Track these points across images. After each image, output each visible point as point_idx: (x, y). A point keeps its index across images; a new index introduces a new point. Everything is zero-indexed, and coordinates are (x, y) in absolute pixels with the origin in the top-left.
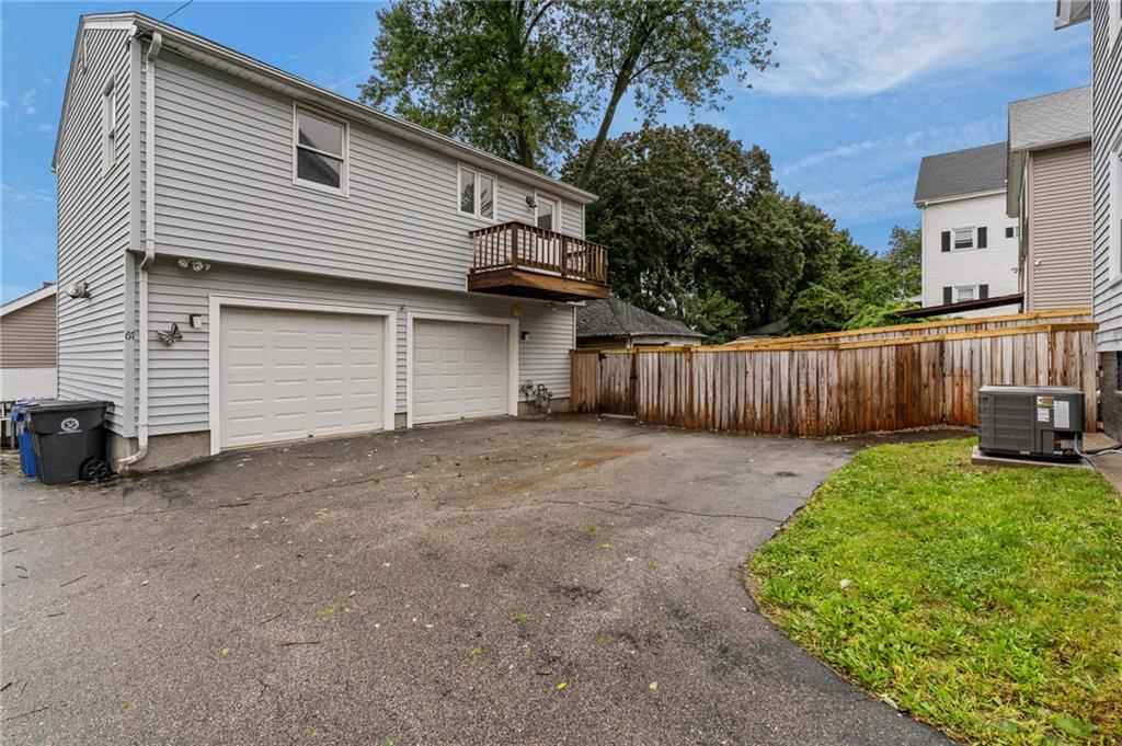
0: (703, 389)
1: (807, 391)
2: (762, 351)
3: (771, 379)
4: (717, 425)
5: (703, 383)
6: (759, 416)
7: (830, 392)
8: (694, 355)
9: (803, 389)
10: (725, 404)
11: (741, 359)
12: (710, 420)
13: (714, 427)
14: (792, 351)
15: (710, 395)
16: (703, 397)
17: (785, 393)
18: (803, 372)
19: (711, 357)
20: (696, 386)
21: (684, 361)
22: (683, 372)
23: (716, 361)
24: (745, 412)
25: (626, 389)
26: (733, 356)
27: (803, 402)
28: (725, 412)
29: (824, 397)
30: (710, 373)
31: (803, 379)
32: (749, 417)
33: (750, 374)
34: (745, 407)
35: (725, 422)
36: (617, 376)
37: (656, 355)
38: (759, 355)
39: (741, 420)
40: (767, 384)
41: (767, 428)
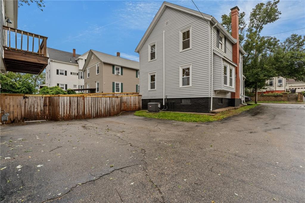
0: (88, 107)
1: (113, 106)
2: (103, 97)
3: (105, 104)
4: (92, 116)
5: (88, 106)
6: (103, 113)
7: (117, 106)
8: (85, 98)
9: (112, 106)
10: (95, 110)
11: (98, 99)
12: (90, 115)
13: (91, 117)
14: (110, 97)
15: (90, 109)
16: (88, 109)
17: (108, 107)
18: (112, 102)
19: (90, 98)
20: (86, 107)
21: (81, 99)
22: (81, 103)
23: (91, 99)
24: (100, 112)
25: (41, 110)
26: (96, 98)
27: (112, 109)
28: (94, 113)
29: (115, 107)
30: (90, 102)
31: (112, 104)
32: (101, 113)
33: (101, 103)
34: (100, 111)
35: (94, 115)
36: (36, 105)
37: (68, 98)
38: (103, 98)
39: (99, 114)
40: (105, 105)
41: (105, 115)
